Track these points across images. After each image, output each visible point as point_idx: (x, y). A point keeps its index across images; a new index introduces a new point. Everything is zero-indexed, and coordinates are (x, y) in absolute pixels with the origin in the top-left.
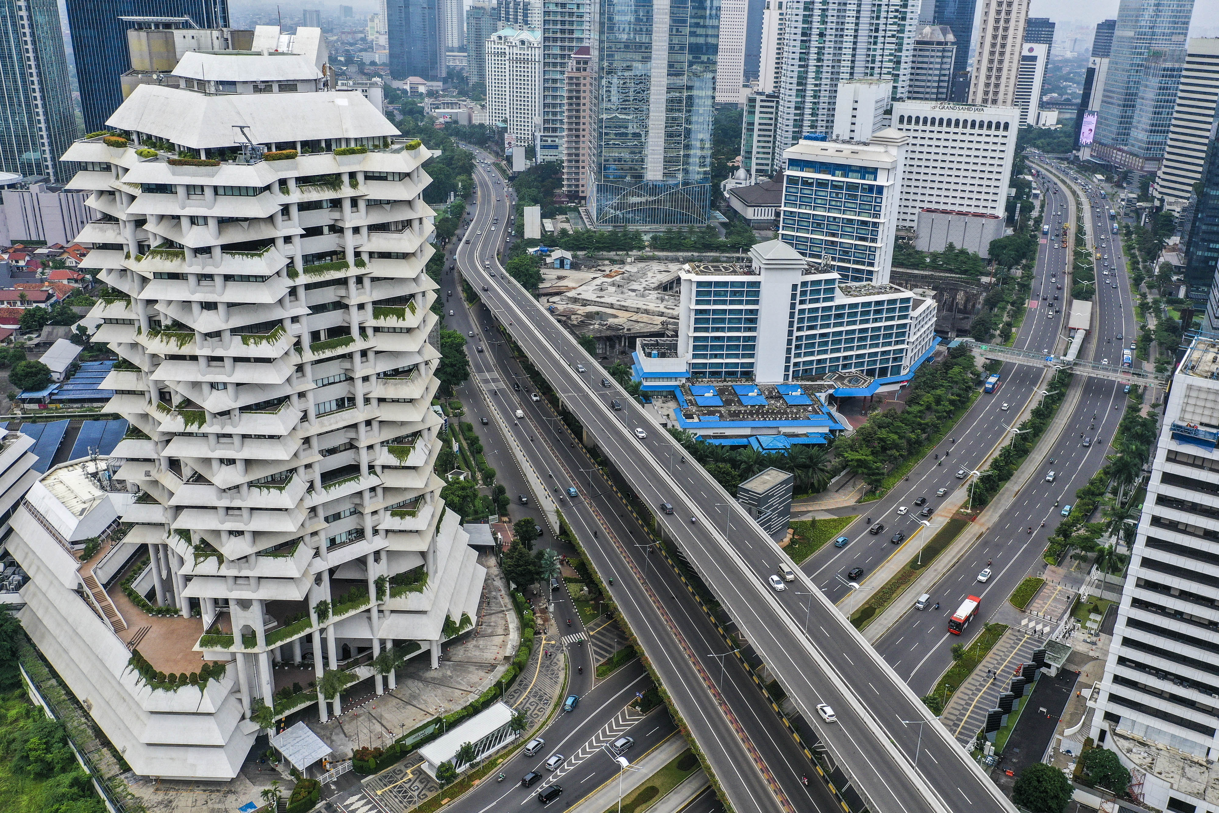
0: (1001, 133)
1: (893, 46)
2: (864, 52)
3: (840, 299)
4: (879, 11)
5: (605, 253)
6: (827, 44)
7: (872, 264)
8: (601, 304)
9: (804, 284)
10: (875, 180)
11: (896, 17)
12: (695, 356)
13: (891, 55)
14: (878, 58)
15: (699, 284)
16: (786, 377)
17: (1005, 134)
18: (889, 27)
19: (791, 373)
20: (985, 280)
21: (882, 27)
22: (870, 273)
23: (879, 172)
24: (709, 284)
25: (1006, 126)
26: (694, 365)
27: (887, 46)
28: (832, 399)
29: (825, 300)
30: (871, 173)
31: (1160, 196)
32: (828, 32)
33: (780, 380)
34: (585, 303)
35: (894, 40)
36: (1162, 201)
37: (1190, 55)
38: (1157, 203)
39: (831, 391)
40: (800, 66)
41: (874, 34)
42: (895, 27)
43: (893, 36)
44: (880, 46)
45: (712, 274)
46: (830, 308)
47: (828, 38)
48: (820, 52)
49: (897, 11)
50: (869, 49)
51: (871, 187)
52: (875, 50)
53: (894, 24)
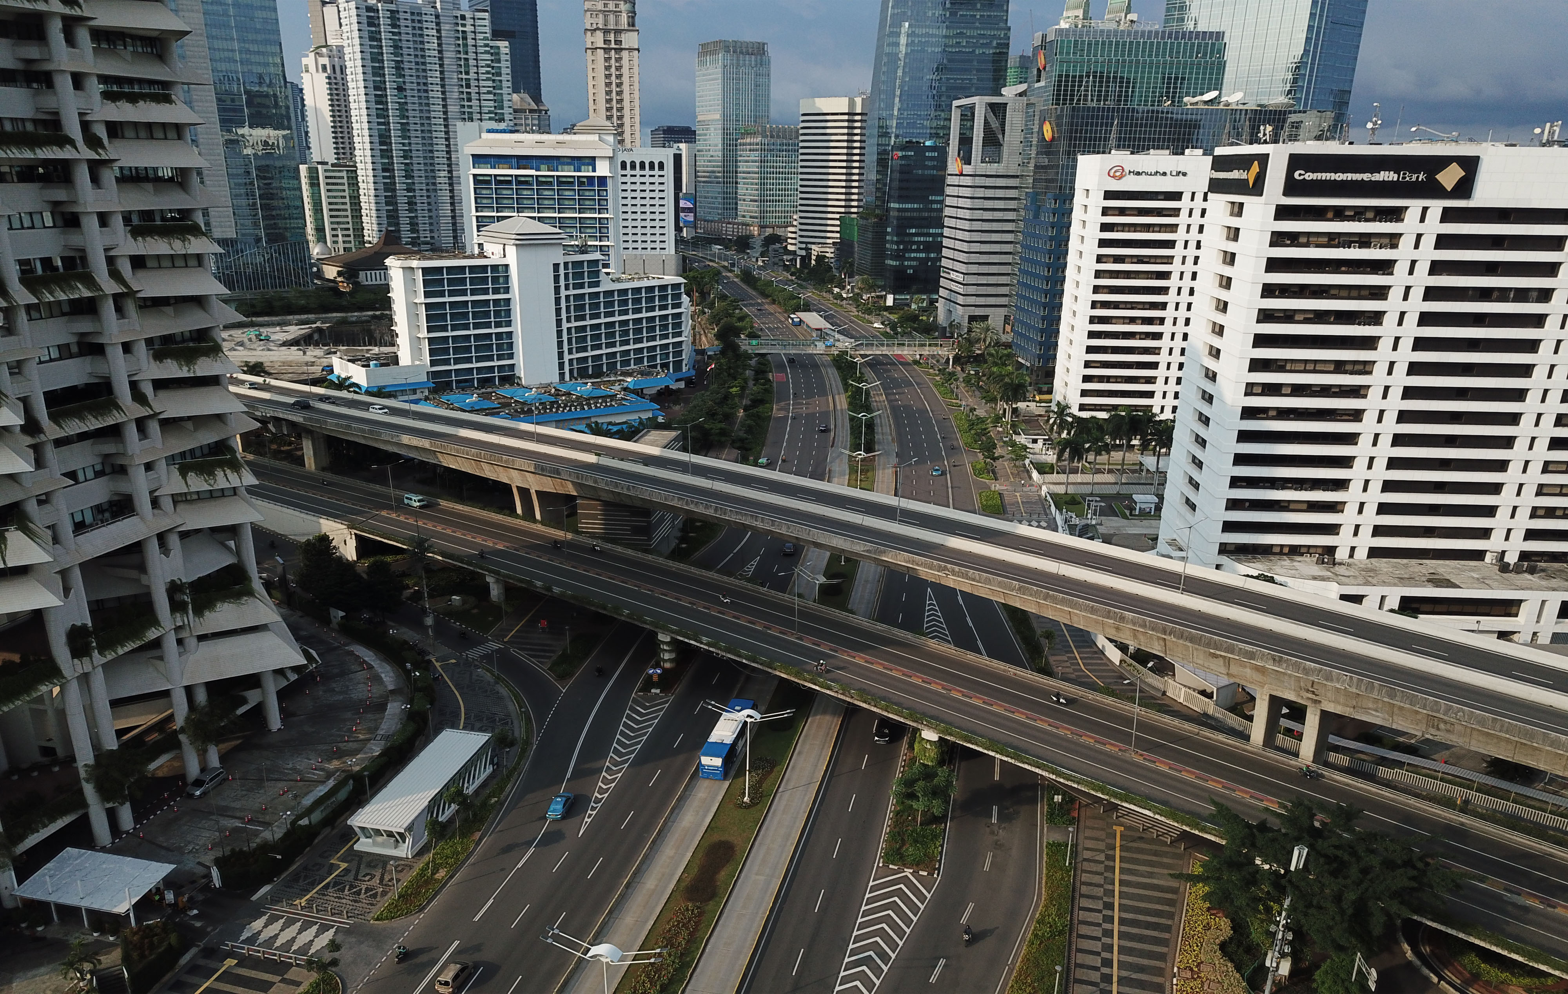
0: (656, 172)
1: (492, 103)
2: (457, 109)
3: (607, 284)
4: (467, 65)
9: (566, 265)
10: (594, 170)
11: (488, 73)
12: (433, 362)
16: (562, 376)
17: (660, 173)
18: (482, 83)
19: (567, 372)
21: (473, 83)
23: (598, 163)
27: (484, 103)
29: (590, 285)
30: (588, 164)
32: (408, 86)
33: (554, 378)
35: (491, 97)
36: (806, 249)
38: (802, 253)
40: (379, 124)
41: (465, 90)
42: (490, 83)
43: (489, 93)
44: (475, 103)
46: (597, 294)
47: (409, 93)
48: (402, 109)
49: (488, 66)
50: (463, 106)
51: (591, 179)
52: (470, 107)
53: (488, 79)
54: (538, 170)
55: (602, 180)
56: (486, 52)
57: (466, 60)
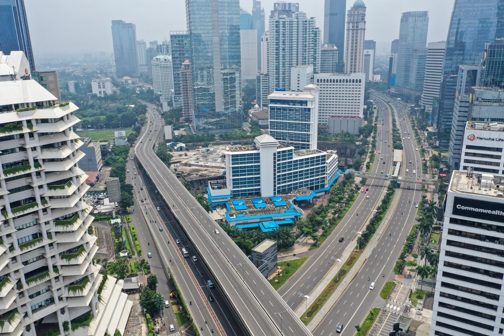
0: (358, 84)
1: (313, 53)
2: (301, 55)
3: (296, 158)
4: (306, 39)
5: (200, 143)
6: (286, 53)
7: (309, 141)
8: (197, 166)
9: (279, 152)
10: (307, 106)
11: (312, 41)
12: (234, 187)
13: (312, 56)
14: (307, 57)
15: (233, 156)
16: (275, 193)
17: (360, 84)
18: (310, 45)
19: (277, 191)
20: (358, 143)
21: (307, 45)
22: (308, 145)
23: (308, 102)
24: (237, 155)
25: (360, 81)
26: (234, 191)
27: (310, 52)
28: (295, 202)
29: (289, 159)
30: (305, 103)
31: (423, 105)
32: (286, 48)
33: (272, 195)
34: (190, 165)
35: (313, 50)
36: (424, 107)
37: (429, 49)
38: (423, 108)
39: (294, 198)
40: (276, 62)
41: (304, 48)
42: (313, 45)
43: (312, 48)
44: (307, 53)
45: (238, 151)
46: (291, 162)
47: (286, 51)
48: (284, 56)
49: (313, 39)
50: (303, 54)
51: (305, 109)
52: (306, 54)
53: (312, 44)
54: (289, 105)
55: (309, 110)
56: (313, 34)
57: (306, 37)
